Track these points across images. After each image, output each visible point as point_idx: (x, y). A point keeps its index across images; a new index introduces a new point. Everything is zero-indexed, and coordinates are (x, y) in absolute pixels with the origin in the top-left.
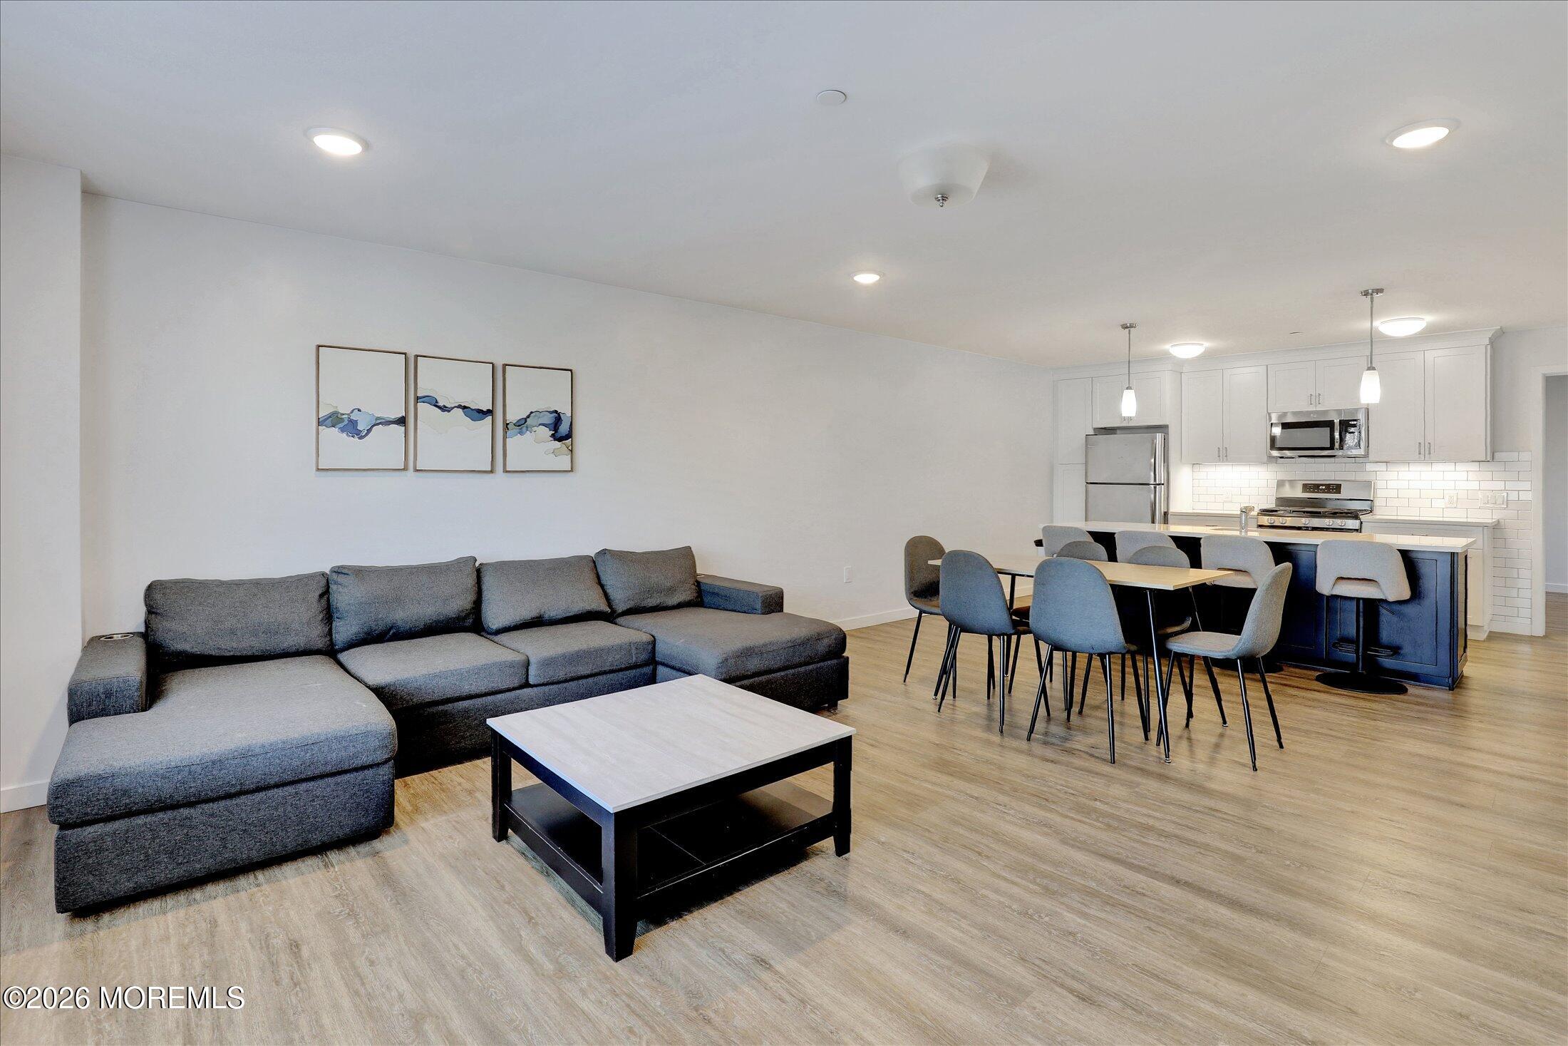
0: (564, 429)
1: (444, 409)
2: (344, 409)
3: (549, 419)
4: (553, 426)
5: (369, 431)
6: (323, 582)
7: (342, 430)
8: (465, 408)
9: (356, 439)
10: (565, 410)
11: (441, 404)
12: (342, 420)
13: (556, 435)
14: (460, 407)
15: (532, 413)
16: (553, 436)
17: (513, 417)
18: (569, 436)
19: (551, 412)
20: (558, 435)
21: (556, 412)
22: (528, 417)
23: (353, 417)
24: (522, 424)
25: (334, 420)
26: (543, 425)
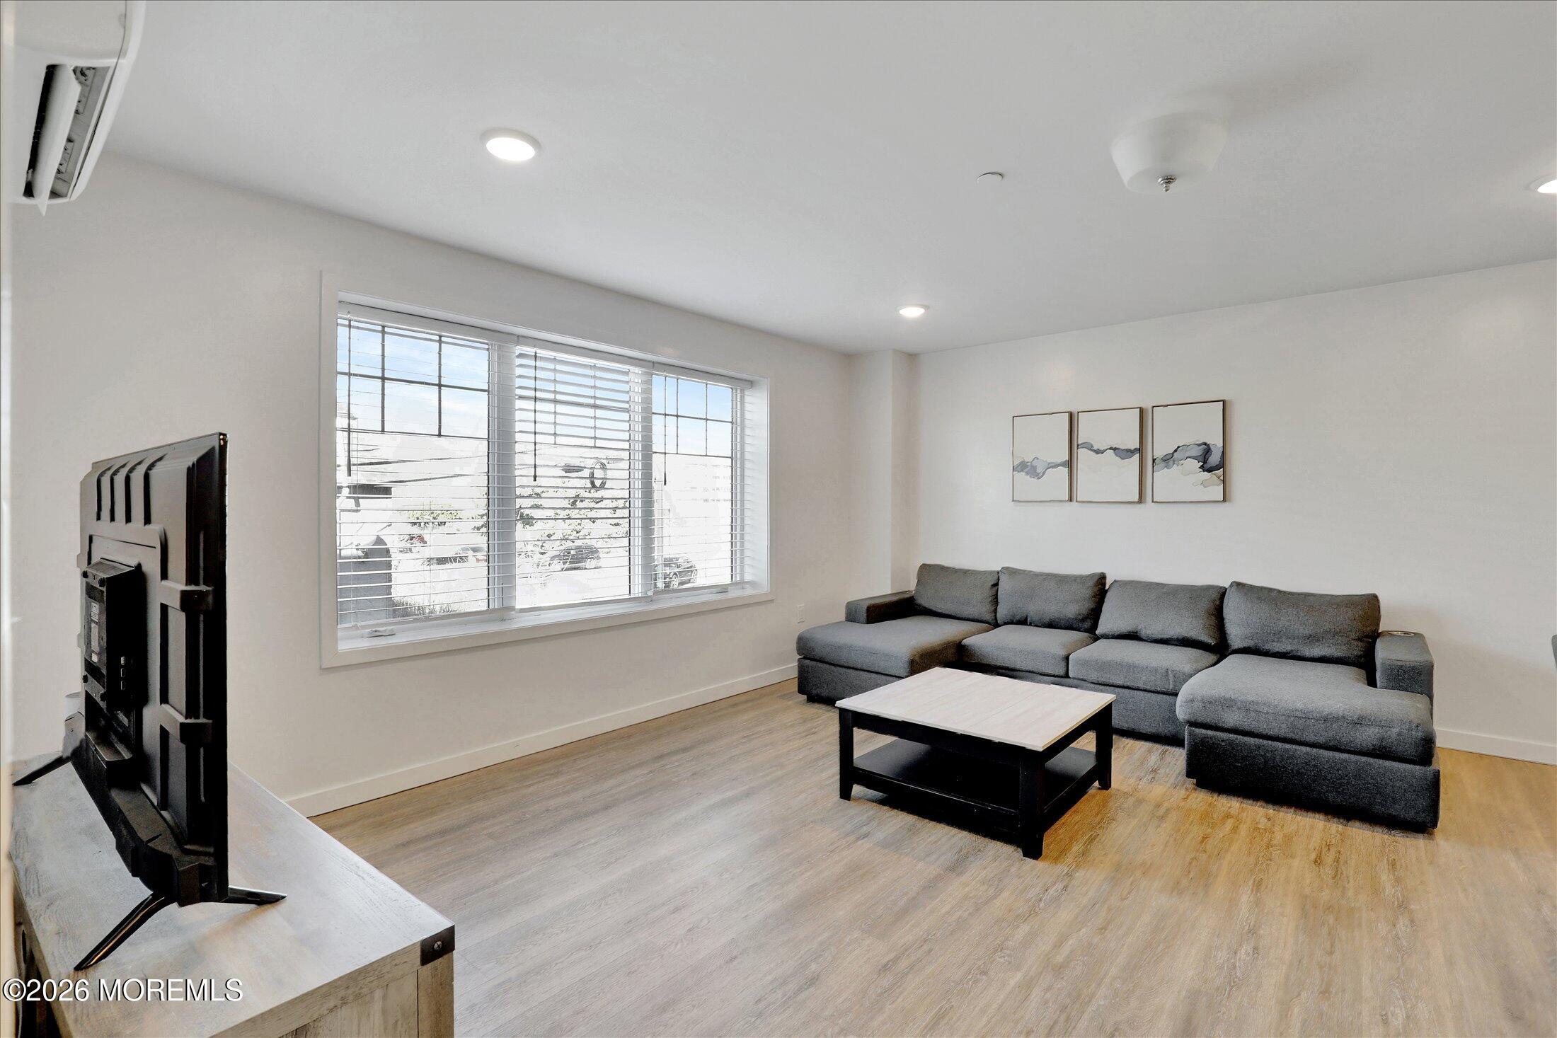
0: (1214, 459)
1: (1098, 452)
2: (1028, 459)
3: (1198, 451)
4: (1201, 458)
5: (1044, 473)
6: (996, 577)
7: (1027, 473)
8: (1115, 449)
9: (1035, 480)
10: (1216, 441)
11: (1095, 448)
12: (1027, 466)
13: (1205, 465)
14: (1111, 449)
15: (1179, 447)
16: (1202, 467)
17: (1160, 452)
18: (1222, 465)
19: (1199, 445)
20: (1207, 466)
21: (1205, 444)
22: (1176, 451)
23: (1034, 464)
24: (1168, 459)
25: (1022, 467)
26: (1190, 457)
